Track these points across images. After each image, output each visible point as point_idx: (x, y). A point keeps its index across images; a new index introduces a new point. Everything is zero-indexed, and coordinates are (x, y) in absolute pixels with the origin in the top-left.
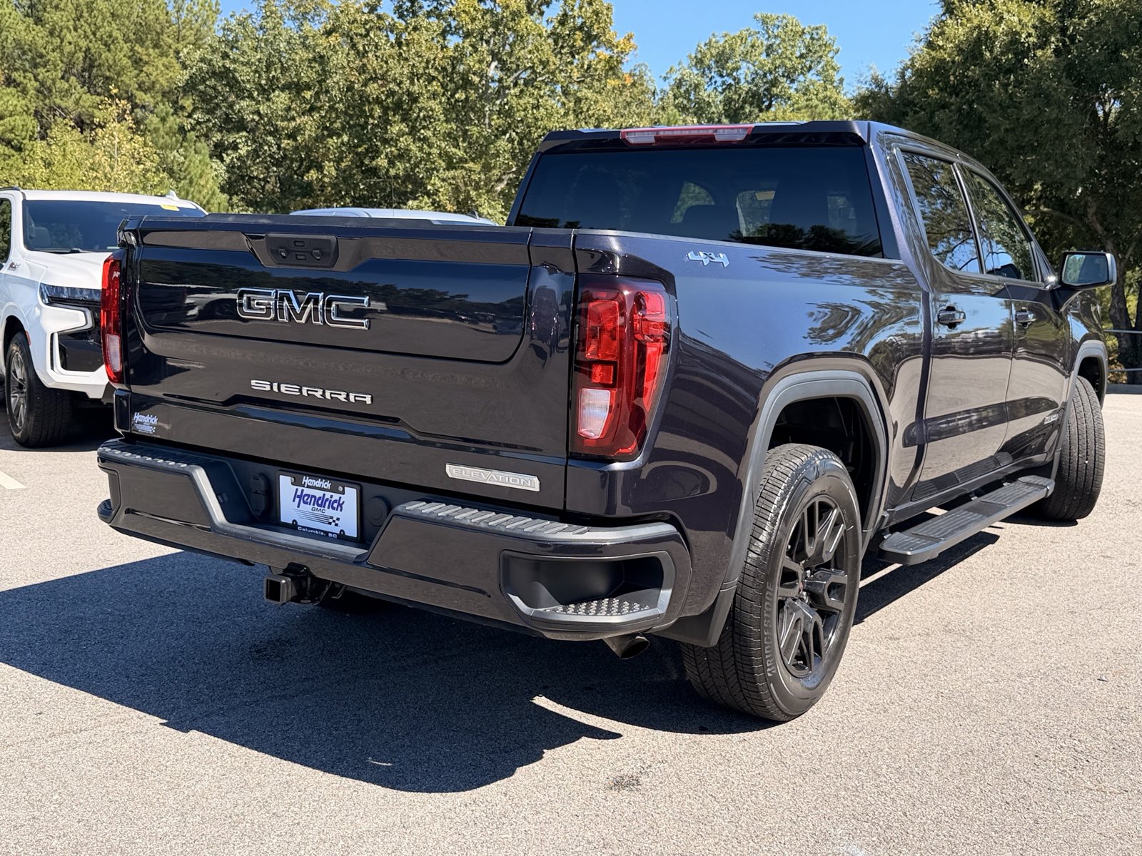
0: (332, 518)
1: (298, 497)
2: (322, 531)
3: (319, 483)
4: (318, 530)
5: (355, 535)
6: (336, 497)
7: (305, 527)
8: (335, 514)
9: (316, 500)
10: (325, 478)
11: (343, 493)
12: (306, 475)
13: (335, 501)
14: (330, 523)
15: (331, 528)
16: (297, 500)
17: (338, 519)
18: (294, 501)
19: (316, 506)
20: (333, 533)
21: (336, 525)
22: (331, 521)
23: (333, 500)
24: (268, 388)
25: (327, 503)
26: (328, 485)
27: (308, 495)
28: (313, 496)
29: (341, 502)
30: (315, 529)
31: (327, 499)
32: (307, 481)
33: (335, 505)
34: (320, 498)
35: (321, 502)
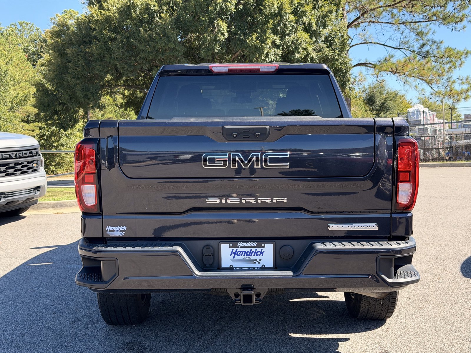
0: (256, 260)
1: (234, 253)
2: (250, 267)
3: (249, 244)
4: (248, 268)
5: (272, 266)
6: (259, 249)
7: (239, 268)
8: (258, 258)
9: (246, 253)
10: (252, 241)
11: (264, 247)
12: (240, 242)
13: (259, 252)
14: (255, 263)
15: (257, 265)
16: (233, 255)
17: (260, 260)
18: (231, 255)
19: (245, 256)
20: (258, 267)
21: (259, 263)
22: (255, 261)
23: (257, 251)
24: (218, 202)
25: (253, 253)
26: (255, 244)
27: (241, 252)
28: (243, 251)
29: (262, 251)
30: (246, 268)
31: (253, 252)
32: (240, 244)
33: (259, 253)
34: (248, 252)
35: (250, 253)
